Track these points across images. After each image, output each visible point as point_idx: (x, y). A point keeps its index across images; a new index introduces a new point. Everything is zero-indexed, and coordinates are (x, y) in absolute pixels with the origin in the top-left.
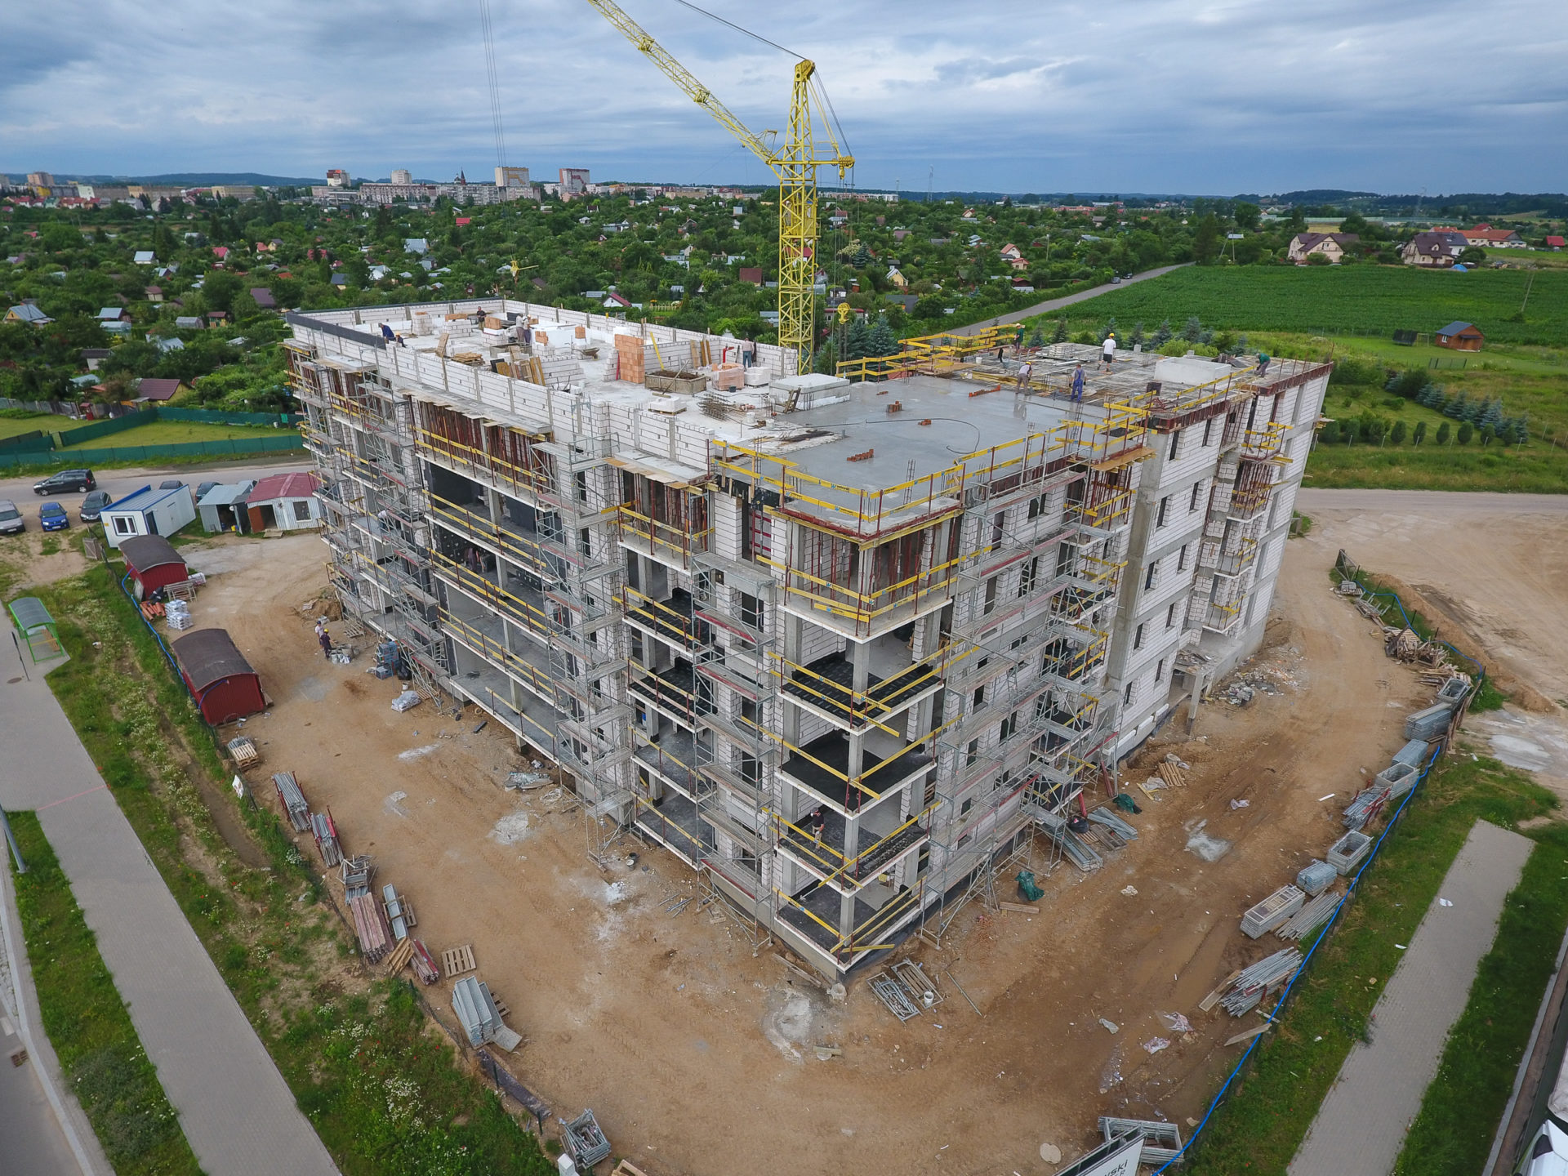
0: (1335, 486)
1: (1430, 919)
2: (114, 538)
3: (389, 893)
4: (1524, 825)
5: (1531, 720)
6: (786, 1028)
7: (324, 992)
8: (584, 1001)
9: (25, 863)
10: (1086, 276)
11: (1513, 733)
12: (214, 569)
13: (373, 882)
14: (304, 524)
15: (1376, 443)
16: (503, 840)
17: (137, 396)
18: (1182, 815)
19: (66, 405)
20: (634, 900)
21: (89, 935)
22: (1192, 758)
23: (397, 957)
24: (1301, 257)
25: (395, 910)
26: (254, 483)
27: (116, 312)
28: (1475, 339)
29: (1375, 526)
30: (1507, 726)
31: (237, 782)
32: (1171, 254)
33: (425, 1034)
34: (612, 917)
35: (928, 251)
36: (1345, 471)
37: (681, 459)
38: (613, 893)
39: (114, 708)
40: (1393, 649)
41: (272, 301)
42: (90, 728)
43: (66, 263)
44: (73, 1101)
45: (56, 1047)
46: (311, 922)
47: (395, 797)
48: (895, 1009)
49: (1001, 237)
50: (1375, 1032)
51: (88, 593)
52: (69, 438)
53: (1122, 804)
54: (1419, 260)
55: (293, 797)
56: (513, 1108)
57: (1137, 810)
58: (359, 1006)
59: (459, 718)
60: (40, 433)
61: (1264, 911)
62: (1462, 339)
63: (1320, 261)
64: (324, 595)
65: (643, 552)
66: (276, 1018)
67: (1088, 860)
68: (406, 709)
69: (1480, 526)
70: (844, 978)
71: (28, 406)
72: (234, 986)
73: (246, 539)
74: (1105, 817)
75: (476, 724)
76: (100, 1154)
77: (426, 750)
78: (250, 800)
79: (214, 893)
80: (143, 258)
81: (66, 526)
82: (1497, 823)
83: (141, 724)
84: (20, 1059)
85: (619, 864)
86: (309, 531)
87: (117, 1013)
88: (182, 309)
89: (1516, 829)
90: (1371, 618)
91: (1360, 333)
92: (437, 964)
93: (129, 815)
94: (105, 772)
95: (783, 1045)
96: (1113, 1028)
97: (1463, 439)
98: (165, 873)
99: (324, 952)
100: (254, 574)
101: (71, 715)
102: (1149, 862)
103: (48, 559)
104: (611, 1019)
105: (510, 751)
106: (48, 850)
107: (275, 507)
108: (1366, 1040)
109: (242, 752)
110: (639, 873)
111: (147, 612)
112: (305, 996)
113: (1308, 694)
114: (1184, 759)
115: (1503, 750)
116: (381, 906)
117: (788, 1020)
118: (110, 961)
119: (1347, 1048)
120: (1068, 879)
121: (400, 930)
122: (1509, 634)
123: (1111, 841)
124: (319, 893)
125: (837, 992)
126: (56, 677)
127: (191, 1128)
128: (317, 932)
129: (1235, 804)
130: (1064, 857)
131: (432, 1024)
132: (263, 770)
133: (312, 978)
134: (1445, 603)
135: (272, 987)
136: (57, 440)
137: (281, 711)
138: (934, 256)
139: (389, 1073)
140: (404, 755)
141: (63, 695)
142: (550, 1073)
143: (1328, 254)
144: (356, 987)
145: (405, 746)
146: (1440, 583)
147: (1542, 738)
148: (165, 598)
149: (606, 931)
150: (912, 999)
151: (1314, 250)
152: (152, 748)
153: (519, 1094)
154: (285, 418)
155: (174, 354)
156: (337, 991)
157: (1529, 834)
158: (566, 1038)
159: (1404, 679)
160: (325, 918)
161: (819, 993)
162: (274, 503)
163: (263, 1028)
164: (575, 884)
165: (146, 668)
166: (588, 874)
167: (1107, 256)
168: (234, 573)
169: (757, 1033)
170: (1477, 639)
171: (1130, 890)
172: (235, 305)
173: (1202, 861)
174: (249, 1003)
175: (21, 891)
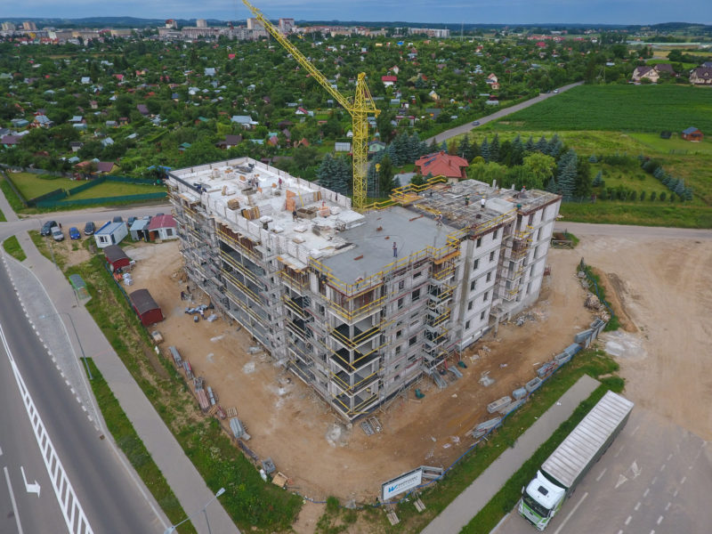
0: (597, 223)
1: (551, 409)
2: (100, 245)
3: (209, 389)
4: (601, 377)
5: (626, 335)
6: (332, 436)
7: (190, 421)
8: (270, 426)
9: (93, 375)
10: (525, 94)
11: (616, 340)
12: (138, 258)
13: (204, 386)
14: (170, 237)
16: (246, 372)
17: (97, 170)
18: (482, 369)
19: (68, 173)
20: (288, 394)
21: (116, 400)
22: (492, 347)
23: (212, 411)
24: (638, 79)
25: (211, 396)
26: (150, 217)
27: (79, 118)
28: (699, 136)
29: (605, 244)
30: (615, 338)
31: (156, 348)
32: (573, 78)
33: (222, 435)
34: (281, 400)
35: (452, 78)
36: (603, 216)
37: (300, 260)
38: (282, 392)
39: (110, 318)
40: (587, 305)
41: (146, 110)
42: (104, 326)
44: (120, 450)
45: (113, 434)
46: (185, 398)
47: (211, 355)
48: (367, 432)
50: (517, 445)
51: (94, 269)
52: (73, 192)
54: (698, 81)
55: (176, 356)
56: (248, 457)
57: (465, 367)
58: (201, 425)
59: (231, 325)
60: (61, 189)
61: (495, 405)
62: (693, 136)
63: (647, 81)
64: (180, 271)
65: (290, 287)
66: (176, 428)
67: (442, 383)
68: (213, 321)
69: (649, 244)
70: (353, 422)
71: (53, 174)
72: (163, 418)
73: (148, 244)
74: (454, 369)
75: (237, 328)
76: (130, 465)
77: (220, 338)
78: (161, 355)
79: (153, 387)
80: (85, 80)
81: (79, 238)
82: (590, 376)
83: (121, 325)
84: (102, 437)
85: (284, 381)
86: (172, 240)
87: (129, 425)
88: (109, 117)
89: (596, 378)
90: (584, 289)
91: (646, 131)
92: (225, 413)
93: (122, 360)
94: (112, 344)
95: (331, 442)
96: (434, 440)
97: (662, 198)
98: (137, 381)
99: (189, 408)
100: (153, 260)
101: (97, 321)
102: (464, 386)
103: (75, 252)
104: (278, 432)
105: (249, 339)
106: (98, 372)
108: (512, 447)
109: (157, 337)
110: (291, 385)
111: (116, 278)
112: (185, 422)
113: (547, 322)
114: (490, 348)
115: (609, 347)
116: (207, 394)
117: (333, 434)
118: (125, 409)
120: (435, 391)
121: (213, 402)
122: (636, 298)
124: (186, 389)
125: (350, 426)
126: (88, 305)
127: (155, 458)
128: (187, 401)
129: (502, 366)
130: (434, 383)
131: (224, 431)
132: (164, 344)
133: (186, 416)
134: (617, 282)
135: (174, 418)
136: (68, 193)
137: (168, 321)
138: (455, 81)
139: (211, 445)
140: (212, 339)
141: (92, 312)
142: (259, 447)
144: (200, 419)
145: (213, 336)
146: (620, 273)
147: (625, 343)
148: (122, 272)
149: (279, 404)
150: (373, 429)
152: (126, 335)
153: (250, 453)
154: (158, 182)
155: (109, 147)
156: (194, 420)
157: (600, 381)
158: (264, 437)
159: (586, 316)
160: (189, 397)
161: (344, 426)
162: (159, 230)
163: (173, 431)
164: (269, 388)
165: (119, 301)
166: (274, 385)
168: (145, 261)
169: (323, 438)
170: (622, 300)
171: (455, 396)
173: (483, 386)
174: (168, 423)
175: (93, 385)
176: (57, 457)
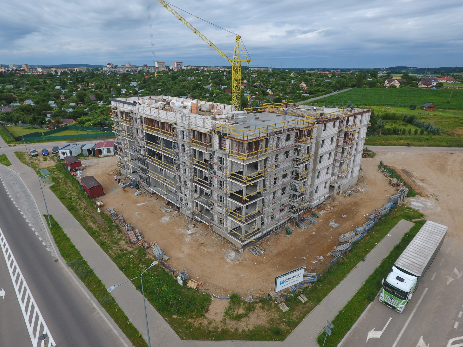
0: (384, 145)
1: (385, 239)
2: (62, 157)
3: (137, 231)
4: (413, 220)
5: (422, 199)
6: (229, 257)
7: (122, 250)
8: (183, 252)
9: (52, 225)
10: (324, 91)
11: (416, 201)
12: (87, 164)
13: (133, 229)
14: (109, 154)
15: (397, 134)
16: (163, 221)
17: (62, 123)
18: (329, 218)
19: (44, 126)
20: (195, 233)
21: (68, 238)
22: (334, 207)
23: (140, 243)
24: (388, 85)
26: (96, 144)
27: (53, 102)
28: (433, 108)
29: (393, 155)
30: (416, 200)
31: (99, 209)
32: (350, 85)
33: (147, 257)
34: (189, 236)
35: (279, 84)
36: (387, 141)
37: (206, 127)
38: (189, 232)
39: (67, 194)
40: (391, 184)
41: (95, 99)
42: (62, 198)
43: (37, 89)
44: (70, 268)
45: (65, 258)
46: (119, 237)
47: (137, 213)
48: (254, 254)
49: (300, 81)
50: (366, 259)
51: (57, 169)
52: (46, 134)
53: (314, 215)
54: (423, 86)
55: (113, 212)
56: (167, 270)
57: (318, 217)
58: (131, 253)
59: (151, 197)
60: (38, 132)
61: (344, 236)
62: (430, 108)
63: (393, 87)
64: (115, 170)
65: (197, 149)
66: (113, 254)
67: (304, 226)
68: (138, 195)
69: (421, 155)
70: (244, 247)
71: (33, 126)
72: (103, 248)
73: (94, 158)
74: (309, 218)
75: (155, 198)
76: (77, 277)
77: (144, 203)
78: (102, 212)
79: (96, 231)
80: (58, 88)
81: (48, 154)
82: (406, 219)
83: (74, 197)
84: (57, 261)
85: (190, 226)
86: (110, 156)
87: (77, 253)
88: (71, 101)
89: (411, 221)
90: (387, 176)
91: (400, 106)
92: (149, 244)
93: (74, 216)
94: (67, 207)
95: (228, 260)
96: (305, 258)
97: (422, 133)
98: (84, 227)
99: (122, 243)
100: (98, 166)
101: (57, 195)
102: (319, 228)
103: (45, 162)
104: (189, 256)
105: (164, 204)
106: (56, 222)
107: (102, 150)
108: (363, 260)
109: (99, 203)
110: (195, 228)
111: (72, 174)
112: (119, 251)
113: (367, 193)
114: (332, 207)
115: (413, 205)
116: (135, 234)
117: (230, 256)
118: (74, 244)
119: (359, 262)
120: (299, 230)
121: (140, 238)
122: (422, 180)
123: (310, 223)
124: (120, 232)
125: (241, 251)
126: (52, 188)
127: (95, 272)
128: (120, 239)
129: (343, 216)
130: (298, 226)
131: (148, 255)
132: (104, 207)
133: (120, 247)
134: (407, 173)
135: (111, 248)
136: (43, 134)
137: (107, 195)
138: (281, 86)
139: (139, 264)
140: (138, 205)
141: (54, 191)
142: (175, 265)
143: (396, 85)
144: (130, 249)
145: (139, 203)
146: (407, 168)
147: (424, 203)
148: (76, 171)
149: (188, 239)
150: (259, 252)
151: (392, 84)
152: (77, 203)
153: (168, 268)
154: (102, 129)
155: (70, 112)
156: (126, 250)
157: (414, 222)
158: (179, 259)
159: (392, 189)
160: (122, 236)
161: (237, 251)
162: (102, 148)
163: (110, 256)
164: (181, 230)
165: (73, 186)
166: (183, 228)
167: (331, 86)
168: (92, 165)
169: (222, 258)
170: (414, 181)
171: (314, 233)
172: (85, 100)
173: (333, 227)
174: (107, 251)
175: (51, 229)
176: (20, 273)
